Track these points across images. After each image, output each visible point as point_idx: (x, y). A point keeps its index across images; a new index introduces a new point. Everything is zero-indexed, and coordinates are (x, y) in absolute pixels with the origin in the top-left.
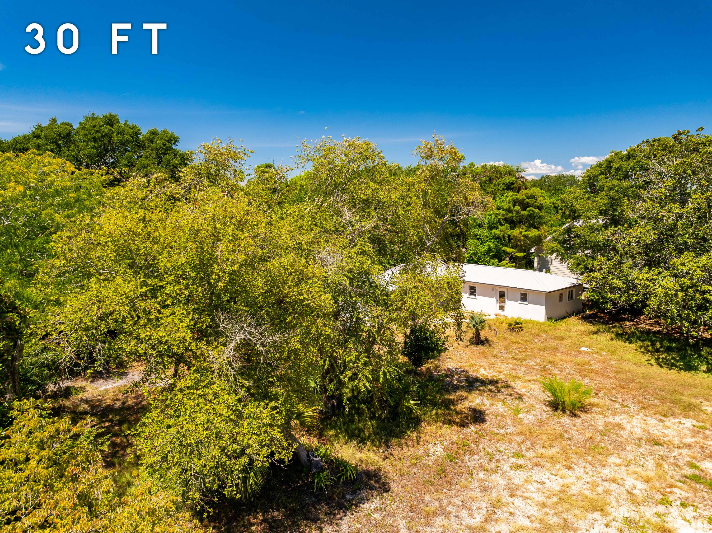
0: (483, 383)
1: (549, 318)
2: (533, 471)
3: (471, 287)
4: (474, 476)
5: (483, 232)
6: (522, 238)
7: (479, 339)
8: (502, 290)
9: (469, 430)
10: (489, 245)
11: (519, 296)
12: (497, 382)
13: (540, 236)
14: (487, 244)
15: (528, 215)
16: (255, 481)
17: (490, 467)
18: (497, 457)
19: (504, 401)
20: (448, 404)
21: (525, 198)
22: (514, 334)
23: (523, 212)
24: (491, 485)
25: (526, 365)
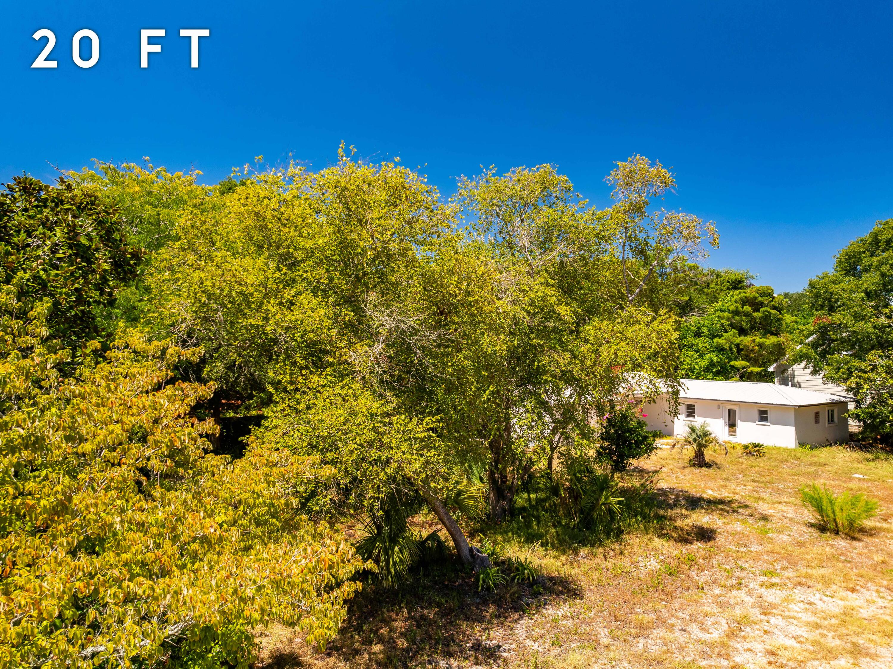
0: (710, 502)
1: (802, 444)
2: (796, 591)
3: (688, 405)
4: (705, 591)
5: (701, 343)
6: (757, 348)
7: (704, 460)
8: (732, 408)
9: (696, 547)
10: (711, 358)
11: (756, 415)
12: (730, 502)
13: (780, 344)
14: (708, 356)
15: (761, 318)
16: (399, 557)
17: (728, 583)
18: (739, 573)
19: (743, 522)
20: (661, 518)
21: (757, 295)
22: (752, 459)
23: (756, 314)
24: (732, 601)
25: (772, 488)
